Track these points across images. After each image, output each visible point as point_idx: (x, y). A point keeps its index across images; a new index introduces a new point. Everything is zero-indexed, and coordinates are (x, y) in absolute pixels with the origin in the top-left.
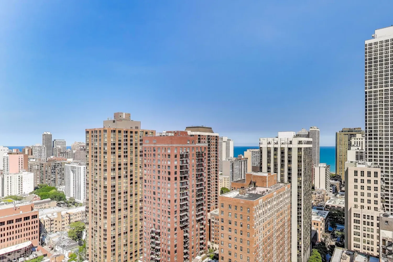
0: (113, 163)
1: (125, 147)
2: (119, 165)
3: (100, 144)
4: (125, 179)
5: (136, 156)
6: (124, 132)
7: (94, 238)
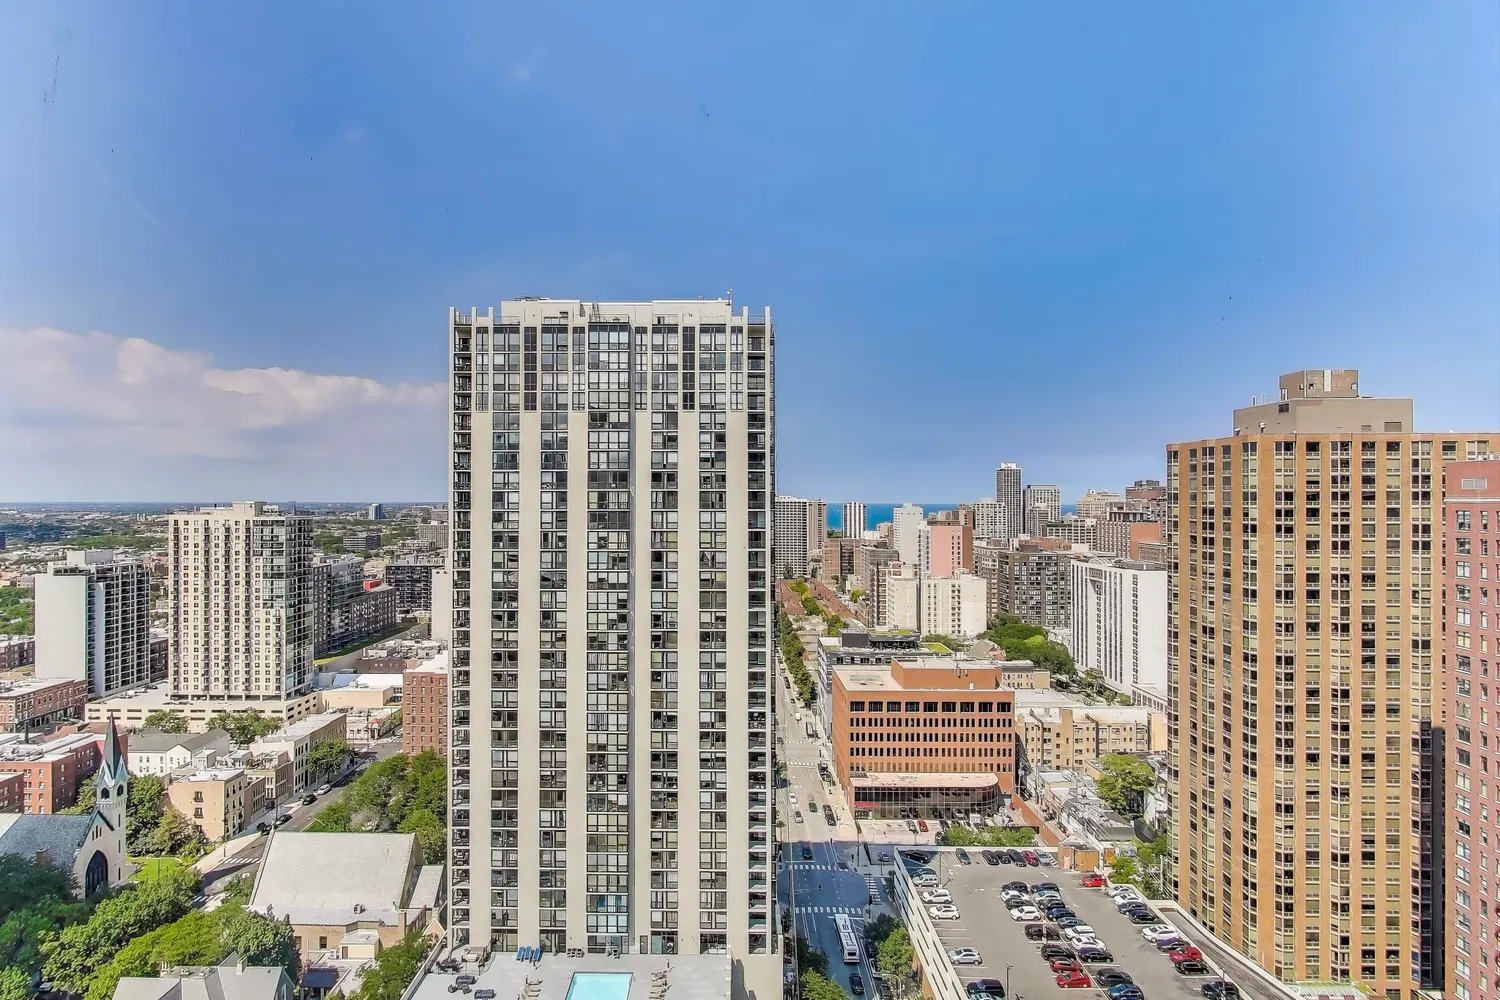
0: (1286, 570)
1: (1339, 506)
2: (1312, 578)
3: (1227, 497)
4: (1339, 638)
5: (1394, 545)
6: (1334, 448)
7: (1199, 832)
